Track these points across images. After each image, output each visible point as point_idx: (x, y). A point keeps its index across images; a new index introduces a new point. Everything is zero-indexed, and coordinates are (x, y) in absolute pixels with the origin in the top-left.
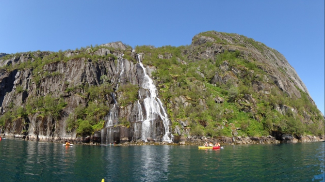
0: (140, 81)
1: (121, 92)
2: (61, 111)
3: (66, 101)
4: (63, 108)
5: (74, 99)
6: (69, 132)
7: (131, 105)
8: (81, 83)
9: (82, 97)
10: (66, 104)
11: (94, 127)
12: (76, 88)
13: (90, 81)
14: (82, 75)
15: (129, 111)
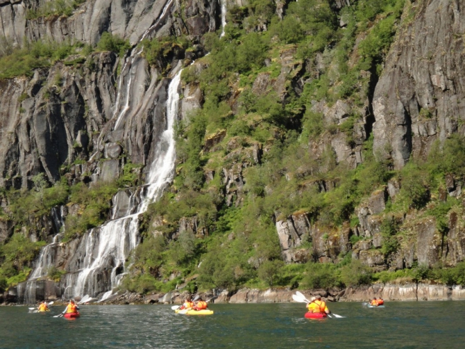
1: (76, 206)
7: (76, 241)
9: (2, 217)
13: (26, 169)
14: (7, 154)
15: (72, 251)
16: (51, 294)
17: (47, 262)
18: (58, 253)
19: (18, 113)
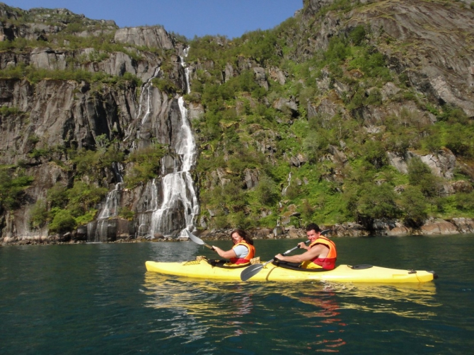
0: (173, 136)
1: (132, 163)
2: (20, 193)
3: (30, 174)
4: (25, 188)
5: (46, 171)
6: (36, 228)
7: (141, 187)
8: (62, 143)
9: (63, 169)
10: (30, 179)
11: (78, 220)
12: (51, 151)
13: (80, 137)
14: (65, 124)
15: (137, 196)
16: (123, 232)
17: (114, 205)
18: (124, 197)
19: (72, 99)
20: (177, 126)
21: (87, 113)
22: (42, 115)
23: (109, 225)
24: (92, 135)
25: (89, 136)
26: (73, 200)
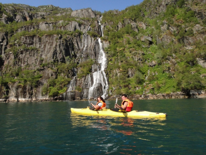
0: (97, 55)
1: (80, 68)
2: (38, 81)
3: (41, 73)
4: (40, 79)
5: (47, 72)
6: (44, 95)
7: (84, 78)
8: (52, 60)
9: (53, 71)
10: (41, 76)
11: (60, 92)
12: (49, 64)
13: (59, 58)
14: (53, 52)
15: (83, 81)
16: (78, 97)
17: (73, 85)
18: (77, 82)
19: (56, 42)
20: (98, 51)
21: (62, 48)
22: (44, 50)
23: (72, 94)
24: (64, 57)
25: (63, 57)
26: (58, 84)
